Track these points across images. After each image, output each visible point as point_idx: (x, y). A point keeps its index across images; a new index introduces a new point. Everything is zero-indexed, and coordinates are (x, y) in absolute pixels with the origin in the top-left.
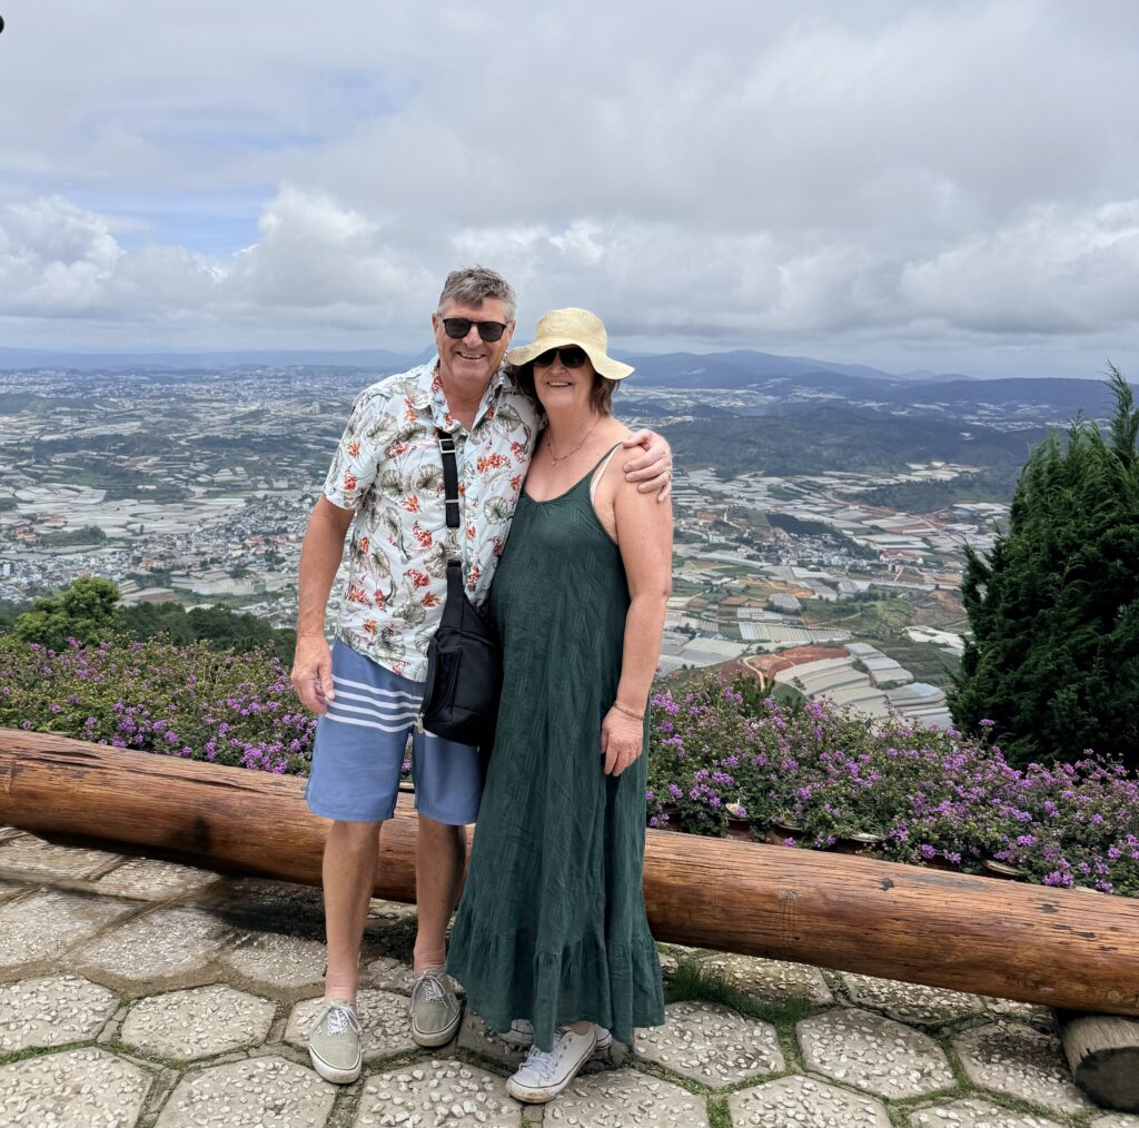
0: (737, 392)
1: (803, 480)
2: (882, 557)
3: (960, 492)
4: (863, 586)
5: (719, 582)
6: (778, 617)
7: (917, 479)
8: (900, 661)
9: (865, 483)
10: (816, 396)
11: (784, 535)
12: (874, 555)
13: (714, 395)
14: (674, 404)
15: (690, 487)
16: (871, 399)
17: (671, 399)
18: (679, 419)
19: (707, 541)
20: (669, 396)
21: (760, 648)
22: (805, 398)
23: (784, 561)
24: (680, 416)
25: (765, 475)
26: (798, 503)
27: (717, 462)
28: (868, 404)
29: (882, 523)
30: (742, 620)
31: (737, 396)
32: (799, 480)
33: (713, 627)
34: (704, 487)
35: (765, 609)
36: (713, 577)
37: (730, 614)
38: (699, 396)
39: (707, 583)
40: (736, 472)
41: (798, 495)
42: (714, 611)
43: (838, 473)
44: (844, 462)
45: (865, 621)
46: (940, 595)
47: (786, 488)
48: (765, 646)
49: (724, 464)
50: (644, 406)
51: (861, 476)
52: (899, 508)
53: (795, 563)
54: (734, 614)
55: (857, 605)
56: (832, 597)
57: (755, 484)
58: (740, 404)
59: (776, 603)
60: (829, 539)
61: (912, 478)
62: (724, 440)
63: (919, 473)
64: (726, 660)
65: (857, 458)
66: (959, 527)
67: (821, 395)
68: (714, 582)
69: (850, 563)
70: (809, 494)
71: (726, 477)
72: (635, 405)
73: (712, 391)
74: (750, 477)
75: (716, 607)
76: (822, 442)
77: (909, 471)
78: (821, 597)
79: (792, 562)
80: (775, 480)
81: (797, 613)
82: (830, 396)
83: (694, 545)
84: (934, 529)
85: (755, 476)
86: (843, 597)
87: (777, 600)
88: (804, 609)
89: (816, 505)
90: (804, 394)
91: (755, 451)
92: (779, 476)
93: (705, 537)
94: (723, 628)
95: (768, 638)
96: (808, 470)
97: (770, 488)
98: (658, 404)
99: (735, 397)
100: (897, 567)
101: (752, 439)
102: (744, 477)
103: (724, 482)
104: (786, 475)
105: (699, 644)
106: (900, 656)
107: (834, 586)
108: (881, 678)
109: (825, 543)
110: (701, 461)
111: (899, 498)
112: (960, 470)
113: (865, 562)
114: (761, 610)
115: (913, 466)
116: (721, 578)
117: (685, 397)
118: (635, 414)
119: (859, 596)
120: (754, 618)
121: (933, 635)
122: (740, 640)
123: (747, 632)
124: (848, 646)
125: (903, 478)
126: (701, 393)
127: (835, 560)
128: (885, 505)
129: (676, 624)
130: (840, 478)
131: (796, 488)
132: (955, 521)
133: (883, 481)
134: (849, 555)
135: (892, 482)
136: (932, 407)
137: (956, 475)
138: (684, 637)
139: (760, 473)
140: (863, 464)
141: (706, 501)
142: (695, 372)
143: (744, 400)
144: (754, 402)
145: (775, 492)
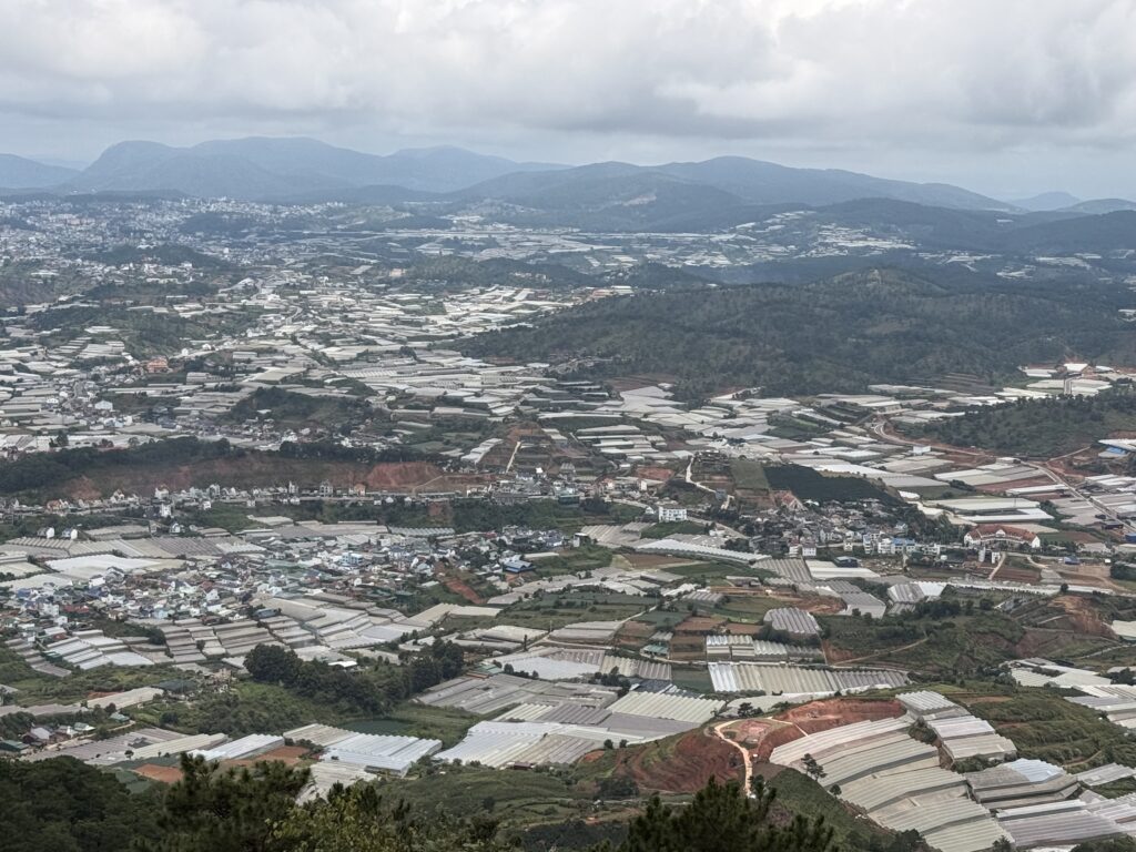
0: (716, 238)
1: (829, 402)
2: (968, 538)
3: (1112, 417)
4: (932, 589)
5: (673, 592)
6: (781, 650)
7: (1036, 395)
8: (994, 721)
9: (944, 405)
10: (861, 244)
11: (794, 503)
12: (956, 534)
13: (673, 245)
14: (595, 263)
15: (624, 420)
16: (962, 249)
17: (592, 253)
18: (606, 292)
19: (654, 519)
20: (586, 248)
21: (745, 707)
22: (841, 248)
23: (793, 550)
24: (607, 285)
25: (763, 395)
26: (822, 444)
27: (675, 372)
28: (955, 259)
29: (970, 476)
30: (715, 658)
31: (716, 246)
32: (824, 403)
33: (663, 673)
34: (650, 419)
35: (755, 637)
36: (663, 584)
37: (693, 647)
38: (645, 246)
39: (652, 594)
40: (713, 389)
41: (822, 430)
42: (664, 644)
43: (896, 388)
44: (908, 368)
45: (934, 653)
46: (1069, 605)
47: (801, 417)
48: (755, 702)
49: (688, 376)
50: (538, 268)
51: (938, 391)
52: (1003, 448)
53: (812, 552)
54: (701, 647)
55: (921, 625)
56: (877, 611)
57: (745, 412)
58: (722, 261)
59: (776, 626)
60: (875, 506)
61: (1028, 394)
62: (690, 330)
63: (1040, 385)
64: (685, 730)
65: (930, 359)
66: (1107, 480)
67: (872, 243)
68: (666, 593)
69: (911, 549)
70: (842, 427)
71: (690, 399)
72: (521, 265)
73: (670, 237)
74: (737, 398)
75: (668, 637)
76: (869, 332)
77: (1023, 381)
78: (856, 612)
79: (807, 552)
80: (783, 404)
81: (813, 642)
82: (887, 245)
83: (630, 526)
84: (1062, 486)
85: (745, 396)
86: (896, 610)
87: (779, 619)
88: (827, 634)
89: (855, 447)
90: (842, 240)
91: (747, 350)
92: (789, 396)
93: (650, 510)
94: (678, 673)
95: (760, 688)
96: (843, 382)
97: (772, 418)
98: (566, 262)
99: (714, 248)
100: (995, 555)
101: (742, 327)
102: (726, 399)
103: (688, 409)
104: (802, 393)
105: (637, 704)
106: (994, 712)
107: (881, 591)
108: (960, 751)
109: (868, 515)
110: (646, 371)
111: (1002, 430)
112: (1114, 377)
113: (937, 548)
114: (748, 640)
115: (1031, 372)
116: (677, 584)
117: (618, 249)
118: (523, 284)
119: (925, 609)
120: (735, 653)
121: (1055, 674)
122: (710, 693)
123: (724, 679)
124: (901, 697)
125: (1012, 394)
126: (649, 240)
127: (886, 545)
128: (978, 443)
129: (593, 669)
130: (898, 396)
131: (818, 417)
132: (1101, 471)
133: (977, 401)
134: (910, 535)
135: (992, 401)
136: (1072, 261)
137: (1106, 386)
138: (609, 692)
139: (753, 390)
140: (941, 370)
141: (653, 444)
142: (636, 201)
143: (728, 254)
144: (747, 257)
145: (781, 426)
